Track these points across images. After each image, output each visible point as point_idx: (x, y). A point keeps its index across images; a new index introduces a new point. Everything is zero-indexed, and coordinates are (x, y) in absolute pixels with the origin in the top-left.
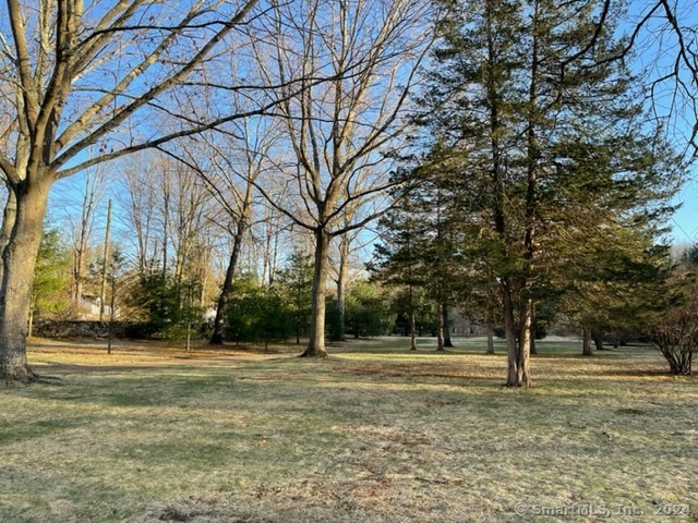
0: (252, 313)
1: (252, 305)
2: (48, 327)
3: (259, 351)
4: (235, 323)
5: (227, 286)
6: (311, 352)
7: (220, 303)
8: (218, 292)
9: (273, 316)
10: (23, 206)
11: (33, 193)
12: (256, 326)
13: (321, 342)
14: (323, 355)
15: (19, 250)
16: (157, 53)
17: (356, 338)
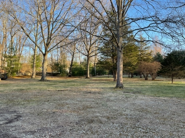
0: (77, 71)
1: (76, 69)
2: (38, 74)
3: (78, 78)
4: (73, 73)
5: (71, 65)
6: (87, 77)
7: (70, 69)
8: (70, 66)
9: (80, 71)
10: (45, 57)
11: (46, 55)
12: (77, 73)
13: (89, 76)
14: (89, 78)
15: (45, 63)
16: (60, 31)
17: (99, 75)
